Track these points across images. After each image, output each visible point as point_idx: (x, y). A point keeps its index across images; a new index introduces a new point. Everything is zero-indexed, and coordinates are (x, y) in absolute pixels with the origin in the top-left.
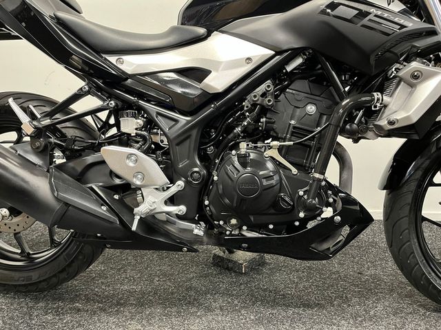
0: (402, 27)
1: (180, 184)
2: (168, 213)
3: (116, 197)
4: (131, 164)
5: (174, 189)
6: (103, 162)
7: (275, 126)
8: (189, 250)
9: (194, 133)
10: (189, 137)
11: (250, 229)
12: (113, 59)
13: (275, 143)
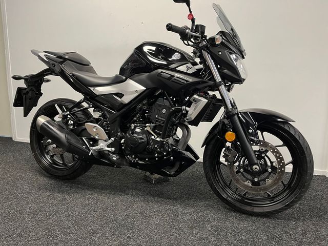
0: (187, 81)
1: (113, 139)
2: (108, 151)
3: (91, 143)
4: (95, 130)
5: (110, 141)
6: (86, 129)
7: (151, 117)
8: (117, 167)
9: (118, 119)
10: (116, 120)
11: (140, 159)
12: (92, 89)
13: (147, 125)
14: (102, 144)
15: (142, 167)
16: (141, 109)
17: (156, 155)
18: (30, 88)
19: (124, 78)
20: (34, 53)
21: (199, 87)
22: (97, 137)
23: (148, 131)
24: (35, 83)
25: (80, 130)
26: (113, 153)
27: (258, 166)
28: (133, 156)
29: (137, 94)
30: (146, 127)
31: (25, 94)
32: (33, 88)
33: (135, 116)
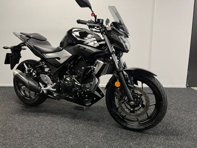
1: (55, 84)
2: (52, 90)
3: (44, 85)
4: (45, 78)
5: (53, 85)
6: (40, 78)
11: (70, 96)
12: (44, 55)
13: (73, 76)
14: (49, 87)
15: (71, 100)
16: (70, 67)
17: (78, 94)
18: (14, 53)
19: (62, 48)
20: (14, 34)
21: (100, 55)
22: (46, 82)
23: (73, 79)
24: (17, 50)
25: (38, 78)
26: (55, 92)
27: (133, 102)
28: (66, 94)
29: (67, 58)
30: (73, 77)
31: (10, 57)
32: (16, 54)
33: (67, 71)
